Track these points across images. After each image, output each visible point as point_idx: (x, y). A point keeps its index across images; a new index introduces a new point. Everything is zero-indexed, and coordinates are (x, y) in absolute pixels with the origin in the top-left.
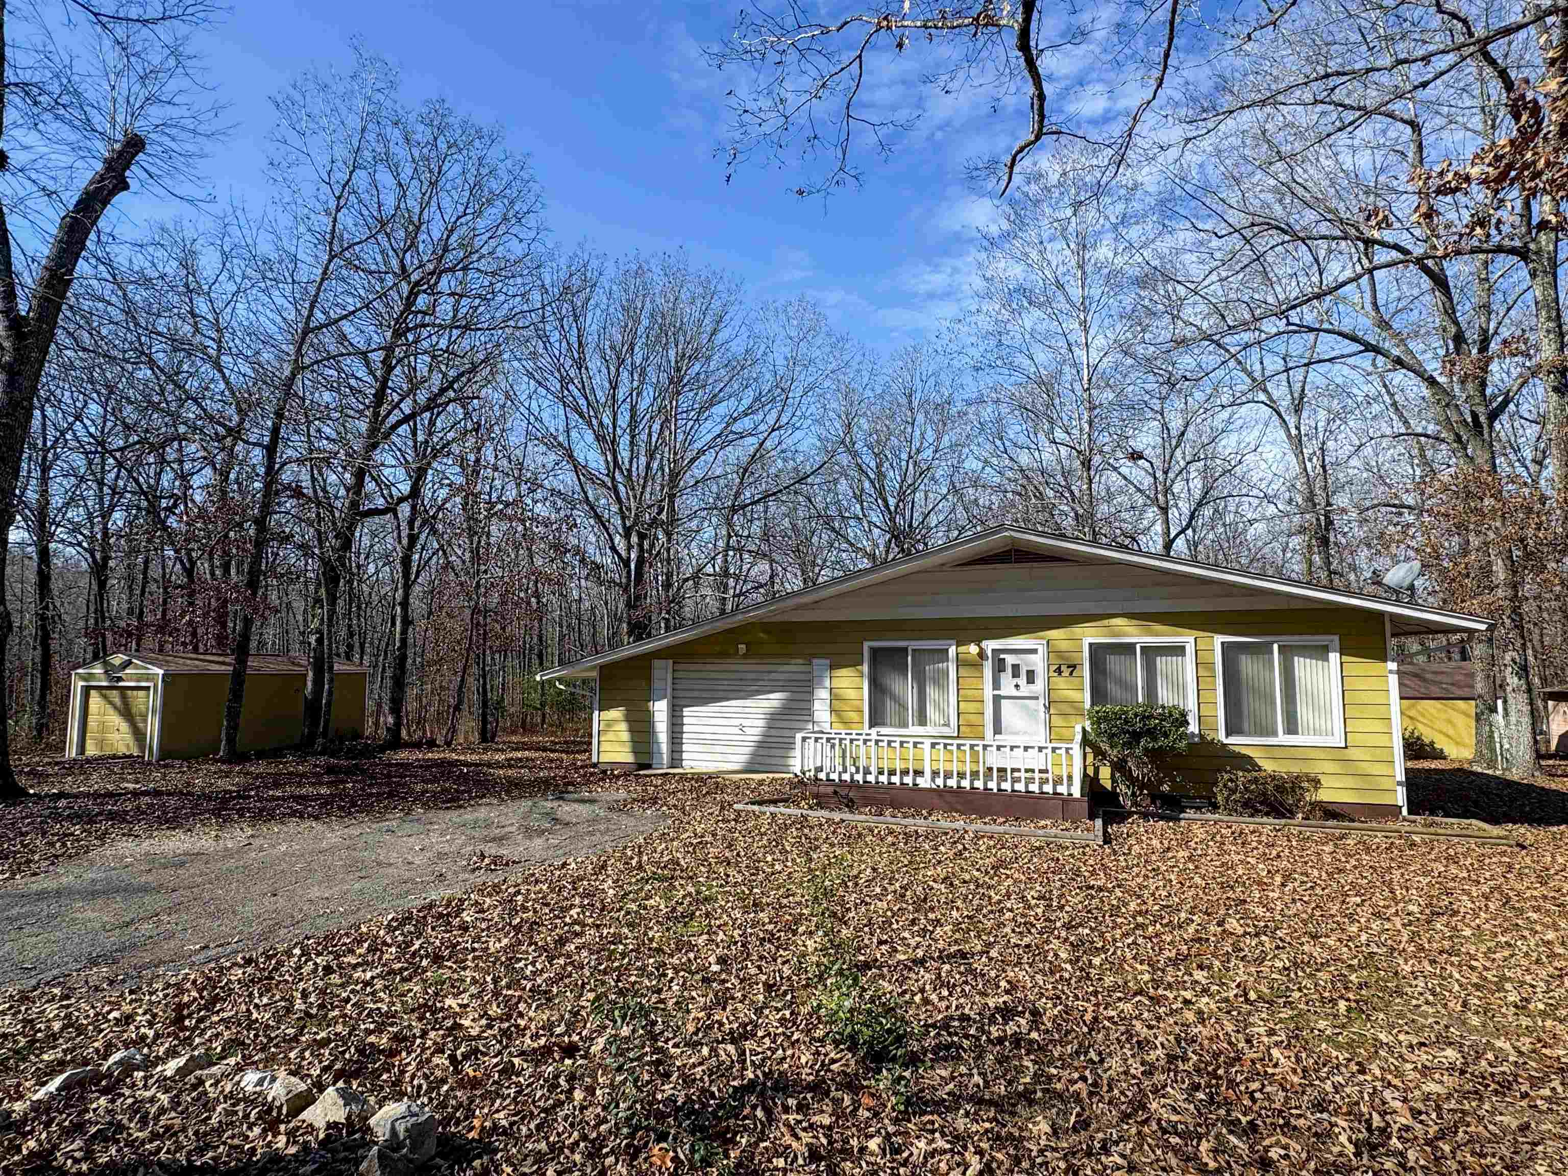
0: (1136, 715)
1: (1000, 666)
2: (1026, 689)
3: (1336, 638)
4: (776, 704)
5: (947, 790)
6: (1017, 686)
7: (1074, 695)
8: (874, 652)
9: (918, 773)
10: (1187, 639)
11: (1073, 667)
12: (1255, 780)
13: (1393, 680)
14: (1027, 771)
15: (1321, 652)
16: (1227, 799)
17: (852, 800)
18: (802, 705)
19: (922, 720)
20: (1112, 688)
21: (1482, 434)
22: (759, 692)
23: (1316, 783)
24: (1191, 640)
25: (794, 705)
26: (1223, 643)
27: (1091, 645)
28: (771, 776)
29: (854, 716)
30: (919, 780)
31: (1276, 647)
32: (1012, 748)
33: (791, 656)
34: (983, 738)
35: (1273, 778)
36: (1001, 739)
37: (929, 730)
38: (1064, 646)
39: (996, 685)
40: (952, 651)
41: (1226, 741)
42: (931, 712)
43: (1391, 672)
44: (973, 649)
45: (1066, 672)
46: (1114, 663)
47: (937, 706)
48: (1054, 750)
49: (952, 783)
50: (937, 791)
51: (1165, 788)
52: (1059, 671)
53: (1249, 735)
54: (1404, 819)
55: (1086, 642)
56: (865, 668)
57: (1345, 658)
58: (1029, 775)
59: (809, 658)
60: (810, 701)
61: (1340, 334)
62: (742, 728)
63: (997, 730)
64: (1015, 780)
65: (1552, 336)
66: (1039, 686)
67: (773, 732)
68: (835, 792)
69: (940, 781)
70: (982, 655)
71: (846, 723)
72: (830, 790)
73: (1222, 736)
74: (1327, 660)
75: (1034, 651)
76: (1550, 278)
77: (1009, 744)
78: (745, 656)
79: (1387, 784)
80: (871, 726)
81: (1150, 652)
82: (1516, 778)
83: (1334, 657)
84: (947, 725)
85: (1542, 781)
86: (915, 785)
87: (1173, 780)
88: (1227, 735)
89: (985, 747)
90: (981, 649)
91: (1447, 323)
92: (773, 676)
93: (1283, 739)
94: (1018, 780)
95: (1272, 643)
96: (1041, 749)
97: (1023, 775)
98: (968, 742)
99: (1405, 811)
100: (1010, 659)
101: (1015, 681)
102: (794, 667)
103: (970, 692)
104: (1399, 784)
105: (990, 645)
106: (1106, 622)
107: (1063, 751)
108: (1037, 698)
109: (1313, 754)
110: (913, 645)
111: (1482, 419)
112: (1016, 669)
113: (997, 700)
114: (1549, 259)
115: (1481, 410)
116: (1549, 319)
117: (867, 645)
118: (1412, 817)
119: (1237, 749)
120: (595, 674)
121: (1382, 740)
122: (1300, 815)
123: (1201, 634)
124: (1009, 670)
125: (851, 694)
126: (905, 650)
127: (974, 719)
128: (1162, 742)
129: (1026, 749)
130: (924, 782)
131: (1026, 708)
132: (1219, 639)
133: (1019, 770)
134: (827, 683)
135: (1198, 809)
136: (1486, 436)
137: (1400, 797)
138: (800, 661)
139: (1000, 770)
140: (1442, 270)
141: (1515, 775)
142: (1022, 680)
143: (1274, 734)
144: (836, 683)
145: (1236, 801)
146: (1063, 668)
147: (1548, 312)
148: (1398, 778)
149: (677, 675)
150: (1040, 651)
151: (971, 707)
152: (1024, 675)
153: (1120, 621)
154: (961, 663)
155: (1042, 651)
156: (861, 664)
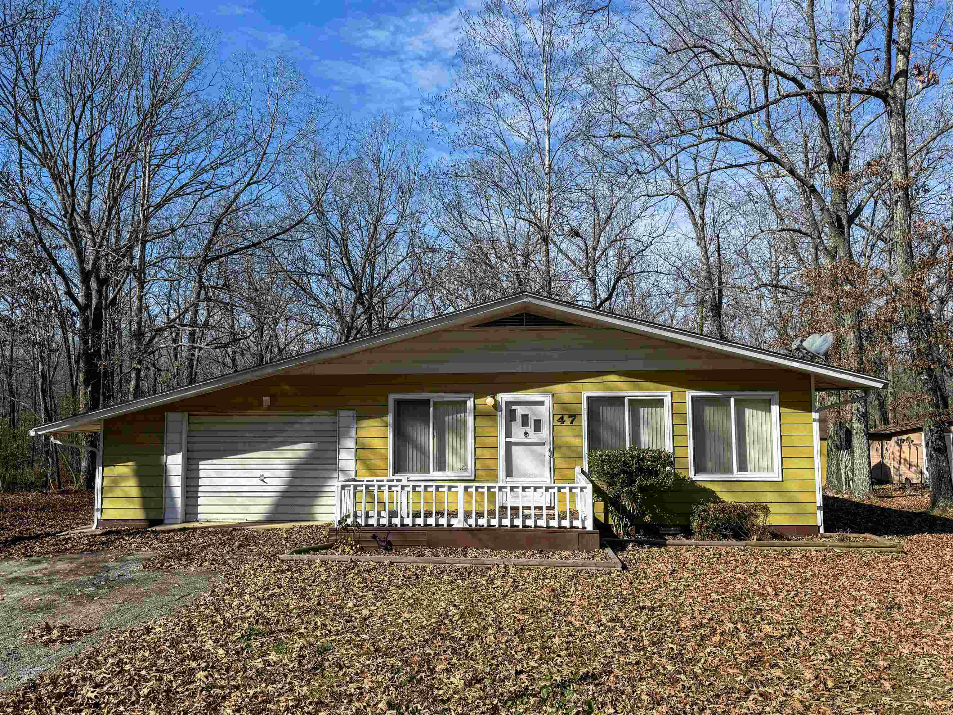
0: (633, 458)
1: (511, 416)
2: (533, 437)
3: (776, 393)
4: (301, 454)
5: (479, 529)
6: (526, 434)
7: (575, 441)
8: (399, 403)
9: (453, 514)
10: (666, 395)
11: (573, 417)
12: (723, 510)
13: (816, 426)
14: (536, 508)
15: (765, 406)
16: (701, 526)
17: (389, 543)
18: (329, 454)
19: (441, 466)
20: (605, 435)
21: (843, 233)
22: (284, 443)
23: (766, 510)
24: (668, 394)
25: (320, 455)
26: (693, 397)
27: (588, 398)
28: (298, 524)
29: (380, 463)
30: (453, 521)
31: (732, 400)
32: (524, 489)
33: (316, 407)
34: (496, 481)
35: (736, 507)
36: (512, 481)
37: (449, 474)
38: (567, 398)
39: (509, 434)
40: (470, 403)
41: (694, 479)
42: (450, 458)
43: (814, 420)
44: (489, 401)
45: (568, 421)
46: (607, 413)
47: (456, 452)
48: (559, 489)
49: (482, 522)
50: (470, 530)
51: (647, 519)
52: (561, 420)
53: (711, 472)
54: (822, 536)
55: (585, 395)
56: (390, 419)
57: (783, 410)
58: (537, 511)
59: (335, 409)
60: (336, 451)
61: (752, 145)
62: (263, 478)
63: (509, 473)
64: (527, 517)
65: (901, 163)
66: (545, 433)
67: (298, 482)
68: (374, 537)
69: (471, 521)
70: (496, 406)
71: (371, 470)
72: (369, 535)
73: (691, 474)
74: (770, 412)
75: (542, 403)
76: (900, 119)
77: (521, 485)
78: (269, 408)
79: (810, 508)
80: (395, 472)
81: (636, 404)
82: (858, 500)
83: (775, 409)
84: (464, 469)
85: (876, 502)
86: (449, 525)
87: (653, 512)
88: (696, 473)
89: (501, 489)
90: (496, 401)
91: (824, 144)
93: (737, 475)
94: (528, 517)
95: (730, 397)
96: (547, 489)
97: (533, 512)
98: (486, 485)
99: (822, 530)
100: (521, 410)
101: (524, 429)
102: (319, 419)
103: (486, 440)
104: (819, 508)
105: (504, 398)
106: (600, 379)
107: (567, 490)
108: (543, 444)
109: (759, 487)
110: (434, 397)
111: (844, 222)
112: (525, 418)
113: (509, 445)
114: (901, 104)
115: (843, 215)
116: (899, 150)
117: (392, 397)
118: (828, 534)
119: (703, 485)
120: (98, 428)
121: (807, 475)
122: (755, 537)
123: (676, 389)
124: (519, 420)
125: (377, 443)
126: (427, 402)
127: (490, 463)
128: (653, 480)
129: (535, 489)
130: (457, 523)
131: (534, 453)
132: (690, 394)
133: (529, 508)
134: (353, 433)
135: (674, 535)
136: (846, 235)
137: (819, 520)
138: (326, 412)
139: (513, 508)
140: (822, 102)
141: (858, 497)
142: (530, 429)
143: (730, 471)
144: (363, 433)
145: (708, 528)
146: (566, 418)
147: (899, 145)
148: (818, 505)
149: (193, 427)
150: (547, 403)
151: (486, 453)
152: (531, 424)
153: (612, 378)
154: (478, 414)
155: (548, 403)
156: (386, 415)
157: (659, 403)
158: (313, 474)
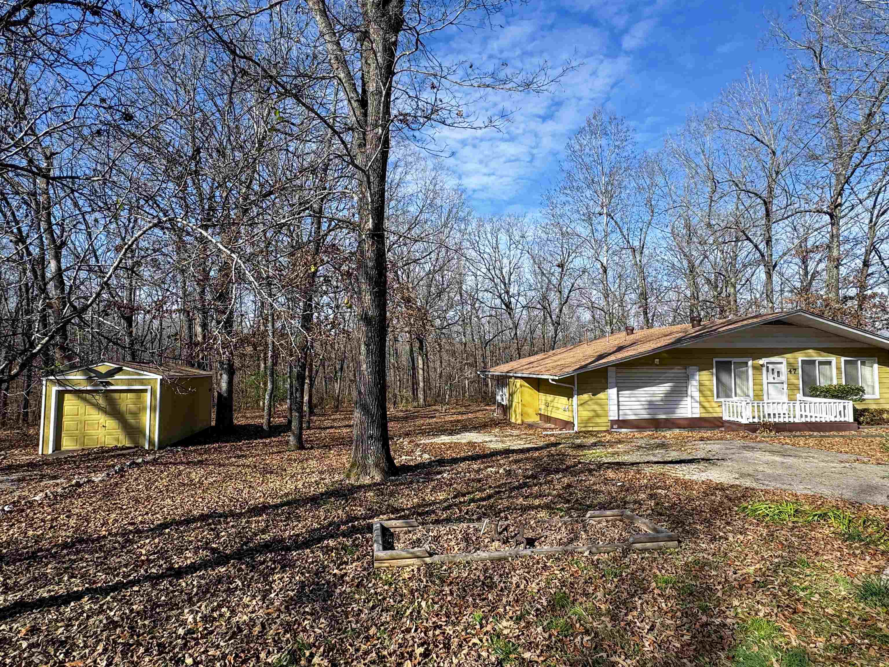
1: (768, 369)
2: (777, 379)
3: (877, 359)
4: (668, 389)
6: (774, 378)
7: (796, 381)
8: (718, 363)
10: (833, 359)
11: (795, 370)
18: (682, 388)
25: (677, 389)
27: (801, 360)
29: (710, 393)
31: (859, 361)
32: (773, 404)
38: (792, 361)
39: (767, 378)
40: (750, 363)
44: (759, 362)
45: (793, 372)
46: (809, 368)
52: (790, 371)
56: (714, 370)
57: (879, 366)
59: (687, 366)
60: (686, 387)
63: (768, 397)
66: (783, 377)
70: (762, 364)
71: (705, 397)
74: (872, 367)
75: (781, 363)
78: (657, 365)
80: (717, 398)
81: (821, 363)
83: (875, 366)
84: (748, 395)
90: (762, 362)
92: (667, 375)
96: (787, 404)
98: (756, 402)
100: (771, 366)
101: (773, 376)
102: (677, 370)
103: (758, 381)
105: (766, 360)
106: (806, 351)
107: (792, 405)
108: (782, 383)
110: (733, 360)
112: (773, 370)
113: (768, 383)
117: (715, 360)
123: (836, 356)
124: (771, 371)
125: (707, 383)
126: (730, 362)
127: (760, 392)
129: (778, 404)
131: (777, 387)
132: (843, 359)
134: (697, 378)
138: (683, 367)
142: (776, 376)
144: (701, 377)
146: (792, 370)
149: (619, 375)
151: (759, 387)
152: (776, 374)
153: (810, 351)
154: (754, 368)
155: (785, 363)
156: (712, 369)
157: (829, 363)
158: (675, 399)
